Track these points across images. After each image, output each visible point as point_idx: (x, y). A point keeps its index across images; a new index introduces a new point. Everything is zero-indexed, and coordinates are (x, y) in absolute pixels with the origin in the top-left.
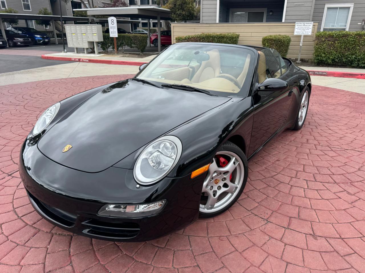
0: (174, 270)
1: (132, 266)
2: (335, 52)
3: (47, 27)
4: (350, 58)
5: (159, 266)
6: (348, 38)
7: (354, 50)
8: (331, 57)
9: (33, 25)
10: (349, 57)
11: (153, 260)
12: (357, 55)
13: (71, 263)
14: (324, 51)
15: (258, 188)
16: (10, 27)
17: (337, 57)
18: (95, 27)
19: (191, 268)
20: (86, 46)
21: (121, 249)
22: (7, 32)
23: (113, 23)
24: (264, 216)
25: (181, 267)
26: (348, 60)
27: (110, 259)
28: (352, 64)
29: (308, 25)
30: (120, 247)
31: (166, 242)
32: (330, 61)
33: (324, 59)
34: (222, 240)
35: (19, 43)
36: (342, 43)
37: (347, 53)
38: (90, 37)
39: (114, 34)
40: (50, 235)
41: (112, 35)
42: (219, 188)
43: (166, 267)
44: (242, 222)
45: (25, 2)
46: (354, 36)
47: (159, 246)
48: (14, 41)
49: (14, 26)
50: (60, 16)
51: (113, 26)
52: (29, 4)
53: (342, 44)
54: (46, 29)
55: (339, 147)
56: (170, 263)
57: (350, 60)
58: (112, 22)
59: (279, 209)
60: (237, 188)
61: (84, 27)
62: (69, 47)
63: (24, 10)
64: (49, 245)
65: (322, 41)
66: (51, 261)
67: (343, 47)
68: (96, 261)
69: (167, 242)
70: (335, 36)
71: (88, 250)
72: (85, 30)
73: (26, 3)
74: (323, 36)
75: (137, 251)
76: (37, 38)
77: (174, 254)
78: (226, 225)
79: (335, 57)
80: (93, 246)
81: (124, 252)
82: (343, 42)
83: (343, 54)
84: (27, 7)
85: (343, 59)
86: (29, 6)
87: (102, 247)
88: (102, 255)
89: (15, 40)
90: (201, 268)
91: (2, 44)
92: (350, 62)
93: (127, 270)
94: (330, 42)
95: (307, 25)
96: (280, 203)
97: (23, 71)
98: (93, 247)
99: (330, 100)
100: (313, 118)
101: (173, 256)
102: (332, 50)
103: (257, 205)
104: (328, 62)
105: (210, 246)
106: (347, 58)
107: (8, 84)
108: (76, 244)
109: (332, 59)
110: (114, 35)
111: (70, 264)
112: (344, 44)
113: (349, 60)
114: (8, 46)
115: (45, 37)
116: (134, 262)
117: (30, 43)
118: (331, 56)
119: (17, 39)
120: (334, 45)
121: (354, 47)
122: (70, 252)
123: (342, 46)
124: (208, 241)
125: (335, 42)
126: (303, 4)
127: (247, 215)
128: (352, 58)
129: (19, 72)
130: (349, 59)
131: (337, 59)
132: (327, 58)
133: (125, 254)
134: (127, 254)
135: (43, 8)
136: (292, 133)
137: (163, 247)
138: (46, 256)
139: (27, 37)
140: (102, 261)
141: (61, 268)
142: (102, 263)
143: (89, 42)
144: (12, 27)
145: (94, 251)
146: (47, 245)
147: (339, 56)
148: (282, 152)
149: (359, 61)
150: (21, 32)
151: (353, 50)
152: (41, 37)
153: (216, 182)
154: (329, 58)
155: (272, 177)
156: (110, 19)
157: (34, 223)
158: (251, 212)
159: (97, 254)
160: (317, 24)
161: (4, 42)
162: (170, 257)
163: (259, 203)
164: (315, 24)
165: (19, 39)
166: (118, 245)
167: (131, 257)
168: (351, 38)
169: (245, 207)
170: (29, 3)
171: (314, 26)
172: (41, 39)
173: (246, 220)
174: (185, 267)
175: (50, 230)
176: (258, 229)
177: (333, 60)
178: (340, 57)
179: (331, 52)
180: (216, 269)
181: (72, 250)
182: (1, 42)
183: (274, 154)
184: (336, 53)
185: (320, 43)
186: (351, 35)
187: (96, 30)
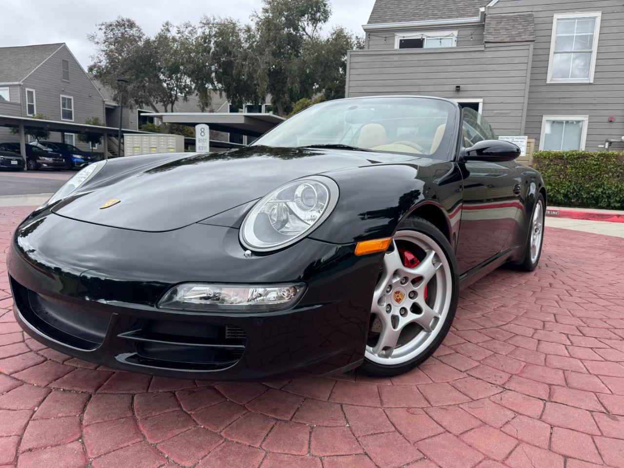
0: (313, 460)
1: (219, 449)
2: (567, 183)
3: (95, 147)
4: (595, 192)
5: (279, 451)
6: (587, 160)
7: (599, 180)
8: (562, 191)
9: (73, 140)
10: (592, 191)
11: (264, 440)
12: (605, 188)
13: (80, 438)
14: (549, 180)
15: (474, 341)
16: (35, 141)
17: (571, 191)
18: (173, 138)
19: (350, 458)
21: (196, 420)
22: (29, 148)
23: (203, 134)
24: (496, 381)
25: (328, 454)
26: (591, 196)
27: (169, 435)
28: (597, 203)
29: (519, 140)
30: (192, 416)
31: (294, 411)
32: (560, 197)
33: (550, 193)
34: (413, 414)
35: (45, 165)
36: (577, 168)
37: (588, 184)
40: (44, 391)
42: (404, 312)
43: (295, 453)
44: (450, 388)
45: (65, 108)
46: (597, 158)
47: (279, 418)
48: (38, 161)
49: (42, 140)
50: (118, 129)
51: (203, 138)
52: (71, 111)
53: (578, 170)
54: (92, 149)
55: (613, 295)
56: (302, 446)
57: (595, 196)
58: (202, 132)
59: (522, 371)
60: (437, 319)
61: (155, 138)
63: (62, 119)
64: (38, 406)
65: (545, 165)
66: (37, 433)
67: (580, 174)
68: (138, 437)
69: (295, 413)
70: (565, 156)
71: (123, 418)
72: (155, 143)
73: (67, 109)
74: (545, 158)
75: (230, 424)
76: (75, 160)
77: (310, 433)
78: (418, 391)
79: (569, 190)
80: (133, 411)
81: (200, 424)
82: (580, 167)
83: (581, 186)
84: (68, 115)
85: (583, 194)
86: (71, 114)
87: (153, 414)
88: (152, 426)
89: (39, 159)
90: (372, 457)
91: (17, 164)
92: (594, 199)
93: (205, 456)
94: (558, 167)
95: (517, 140)
96: (523, 364)
97: (43, 194)
98: (134, 414)
99: (574, 242)
100: (551, 260)
101: (310, 436)
102: (563, 179)
103: (478, 364)
104: (558, 198)
105: (389, 422)
106: (588, 193)
107: (14, 205)
108: (98, 406)
109: (563, 194)
111: (78, 440)
112: (582, 169)
113: (593, 196)
114: (26, 169)
115: (89, 158)
116: (223, 442)
117: (63, 165)
118: (561, 189)
119: (43, 158)
120: (566, 172)
121: (599, 174)
122: (81, 421)
123: (578, 172)
124: (385, 414)
125: (566, 167)
126: (508, 113)
127: (461, 378)
128: (597, 193)
129: (38, 195)
130: (593, 194)
131: (573, 193)
132: (555, 192)
133: (204, 428)
134: (206, 427)
135: (93, 118)
136: (519, 274)
137: (285, 419)
138: (28, 423)
139: (60, 157)
140: (150, 438)
141: (56, 446)
142: (150, 441)
144: (38, 141)
145: (135, 421)
146: (36, 406)
147: (576, 188)
148: (508, 296)
149: (609, 197)
150: (51, 150)
151: (597, 179)
152: (82, 159)
153: (398, 298)
154: (558, 192)
155: (497, 327)
156: (199, 128)
157: (16, 372)
158: (469, 375)
159: (140, 425)
160: (533, 140)
161: (21, 161)
162: (304, 436)
163: (480, 362)
164: (531, 140)
165: (46, 158)
166: (189, 413)
167: (216, 433)
168: (592, 160)
169: (453, 365)
170: (73, 109)
171: (529, 143)
172: (83, 161)
173: (459, 385)
174: (338, 456)
175: (46, 383)
176: (487, 399)
177: (566, 196)
178: (577, 190)
179: (561, 183)
180: (408, 461)
181: (86, 417)
182: (17, 162)
183: (493, 299)
184: (569, 184)
185: (541, 167)
186: (592, 156)
187: (175, 144)
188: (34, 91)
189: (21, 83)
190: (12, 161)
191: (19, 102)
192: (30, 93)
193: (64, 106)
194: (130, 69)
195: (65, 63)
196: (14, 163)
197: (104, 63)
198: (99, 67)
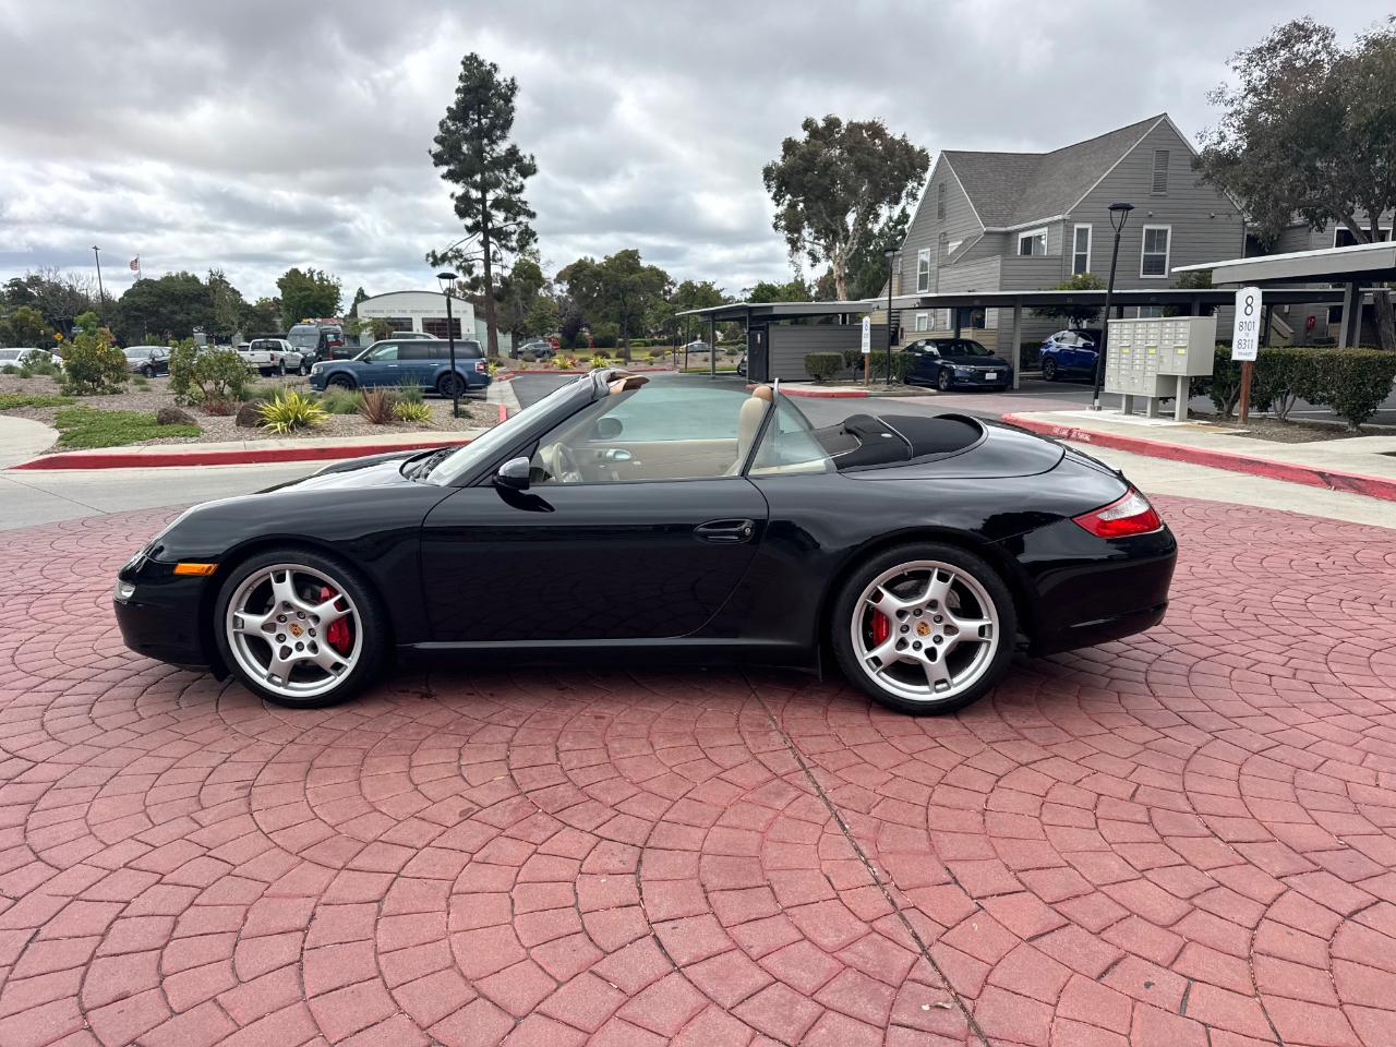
18: (1188, 324)
20: (1150, 389)
23: (1249, 310)
38: (1165, 360)
39: (1247, 350)
41: (1240, 354)
45: (1151, 251)
50: (1106, 291)
51: (1247, 319)
52: (1165, 256)
58: (1248, 304)
61: (1156, 325)
62: (1106, 391)
63: (1141, 276)
72: (1156, 337)
73: (1155, 253)
84: (1155, 265)
86: (1164, 262)
91: (995, 378)
110: (1245, 354)
143: (1160, 377)
156: (1242, 295)
170: (1168, 253)
182: (996, 374)
187: (1187, 337)
188: (1089, 226)
189: (1066, 216)
190: (987, 375)
191: (1059, 253)
192: (1083, 232)
193: (1149, 247)
194: (1283, 145)
195: (1163, 155)
196: (991, 376)
197: (1233, 140)
198: (1217, 152)
